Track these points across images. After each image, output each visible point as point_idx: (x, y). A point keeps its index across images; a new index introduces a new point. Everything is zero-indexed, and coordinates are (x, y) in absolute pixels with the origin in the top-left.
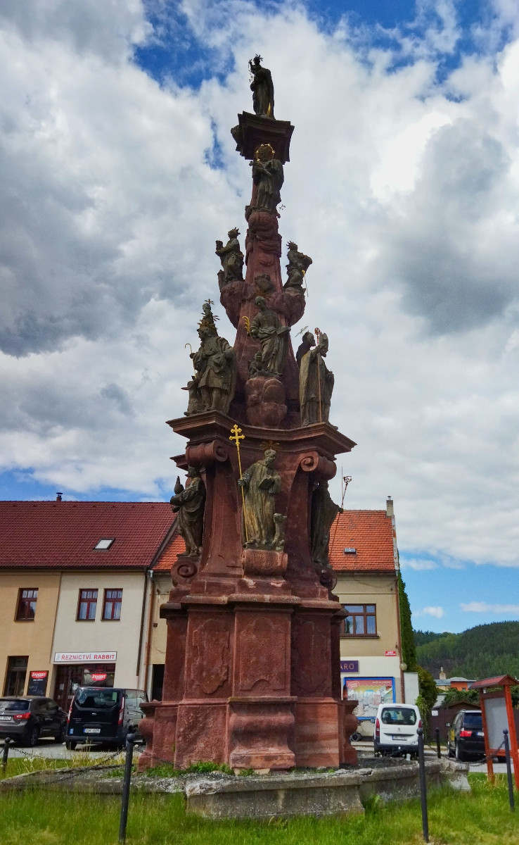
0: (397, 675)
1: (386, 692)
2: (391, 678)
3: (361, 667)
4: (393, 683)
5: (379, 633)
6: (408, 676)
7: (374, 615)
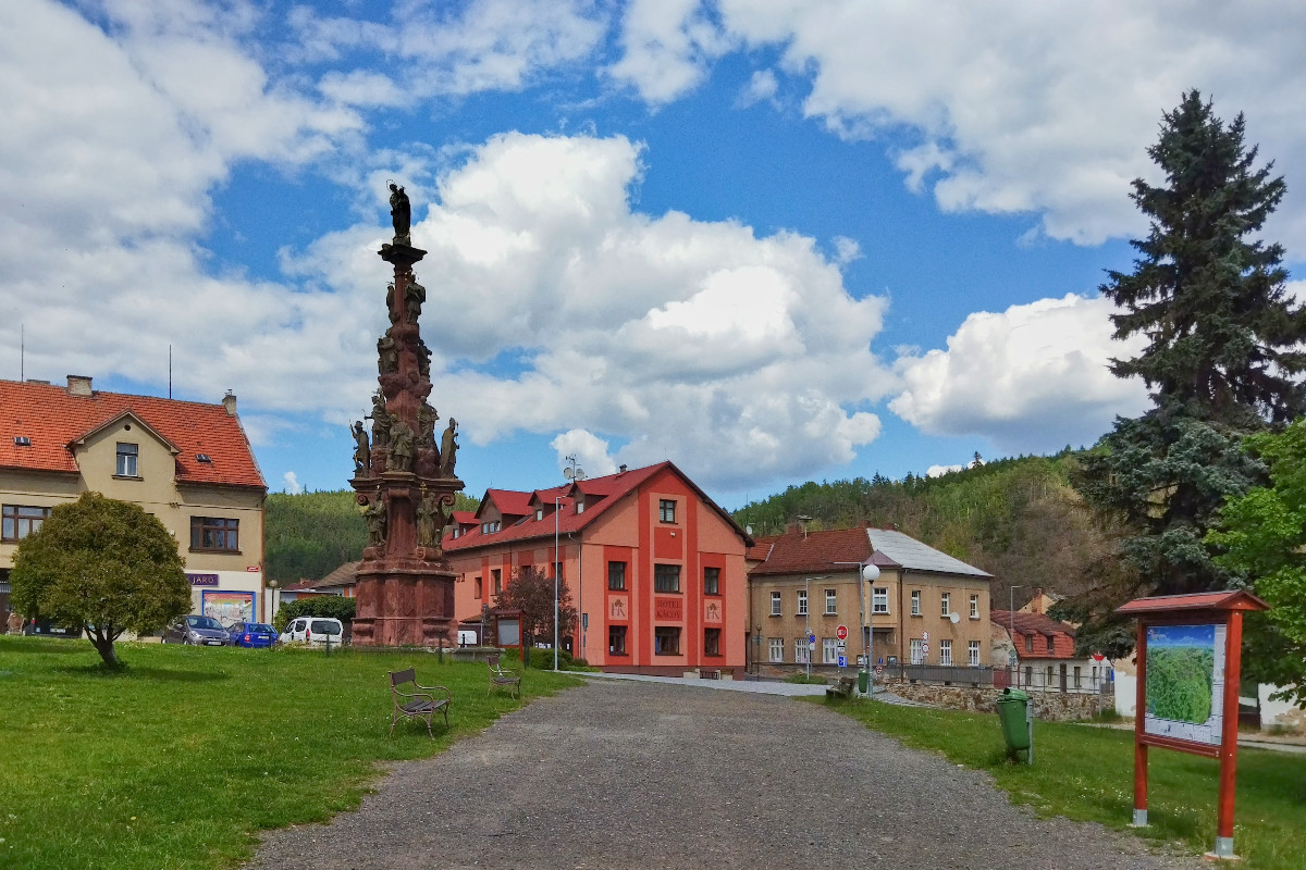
0: (257, 589)
1: (245, 605)
2: (252, 593)
3: (221, 581)
4: (254, 598)
5: (241, 549)
6: (268, 592)
7: (237, 530)
